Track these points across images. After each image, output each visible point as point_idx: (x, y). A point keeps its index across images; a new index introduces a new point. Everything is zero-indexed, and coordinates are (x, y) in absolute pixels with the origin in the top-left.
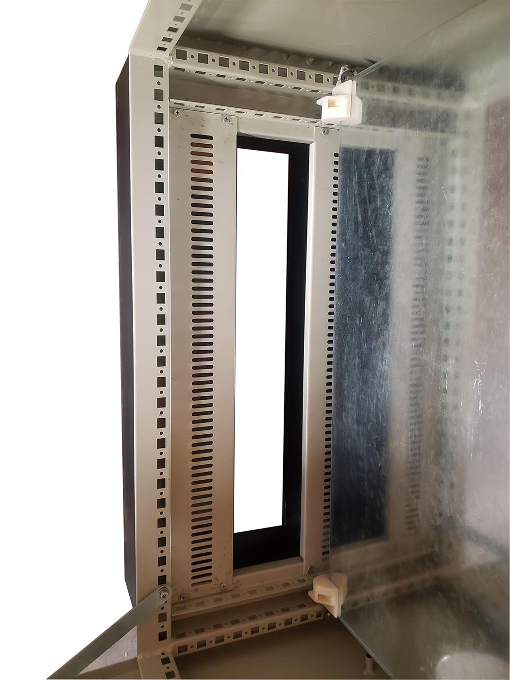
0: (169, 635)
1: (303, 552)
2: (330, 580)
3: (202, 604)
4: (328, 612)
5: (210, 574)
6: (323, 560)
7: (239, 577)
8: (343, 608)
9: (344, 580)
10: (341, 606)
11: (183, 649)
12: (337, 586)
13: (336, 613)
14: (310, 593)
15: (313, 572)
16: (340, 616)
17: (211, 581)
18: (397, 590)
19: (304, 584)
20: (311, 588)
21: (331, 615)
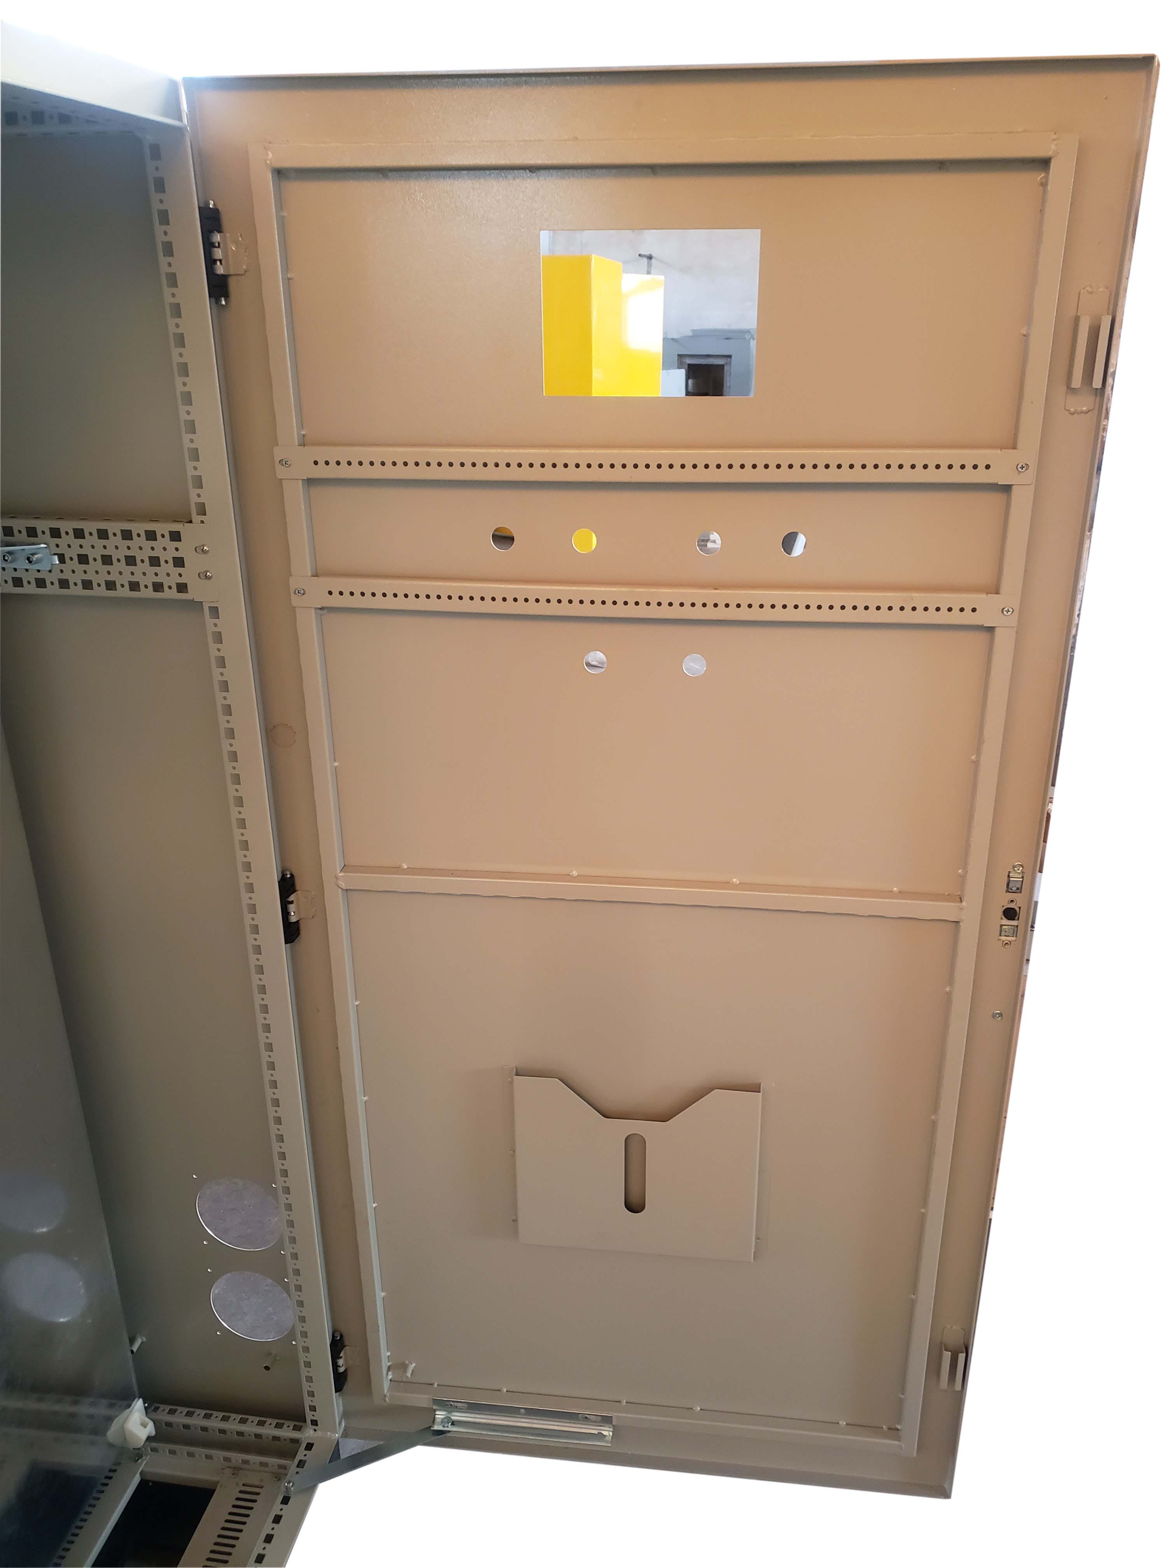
0: (304, 1446)
1: (137, 1480)
2: (125, 1439)
3: (262, 1464)
4: (145, 1408)
5: (241, 1492)
6: (119, 1464)
7: (215, 1478)
8: (129, 1406)
9: (112, 1433)
10: (129, 1408)
11: (297, 1428)
12: (122, 1430)
13: (139, 1404)
14: (153, 1433)
15: (137, 1455)
16: (136, 1399)
17: (243, 1485)
18: (76, 1403)
19: (154, 1445)
20: (149, 1439)
21: (144, 1403)
